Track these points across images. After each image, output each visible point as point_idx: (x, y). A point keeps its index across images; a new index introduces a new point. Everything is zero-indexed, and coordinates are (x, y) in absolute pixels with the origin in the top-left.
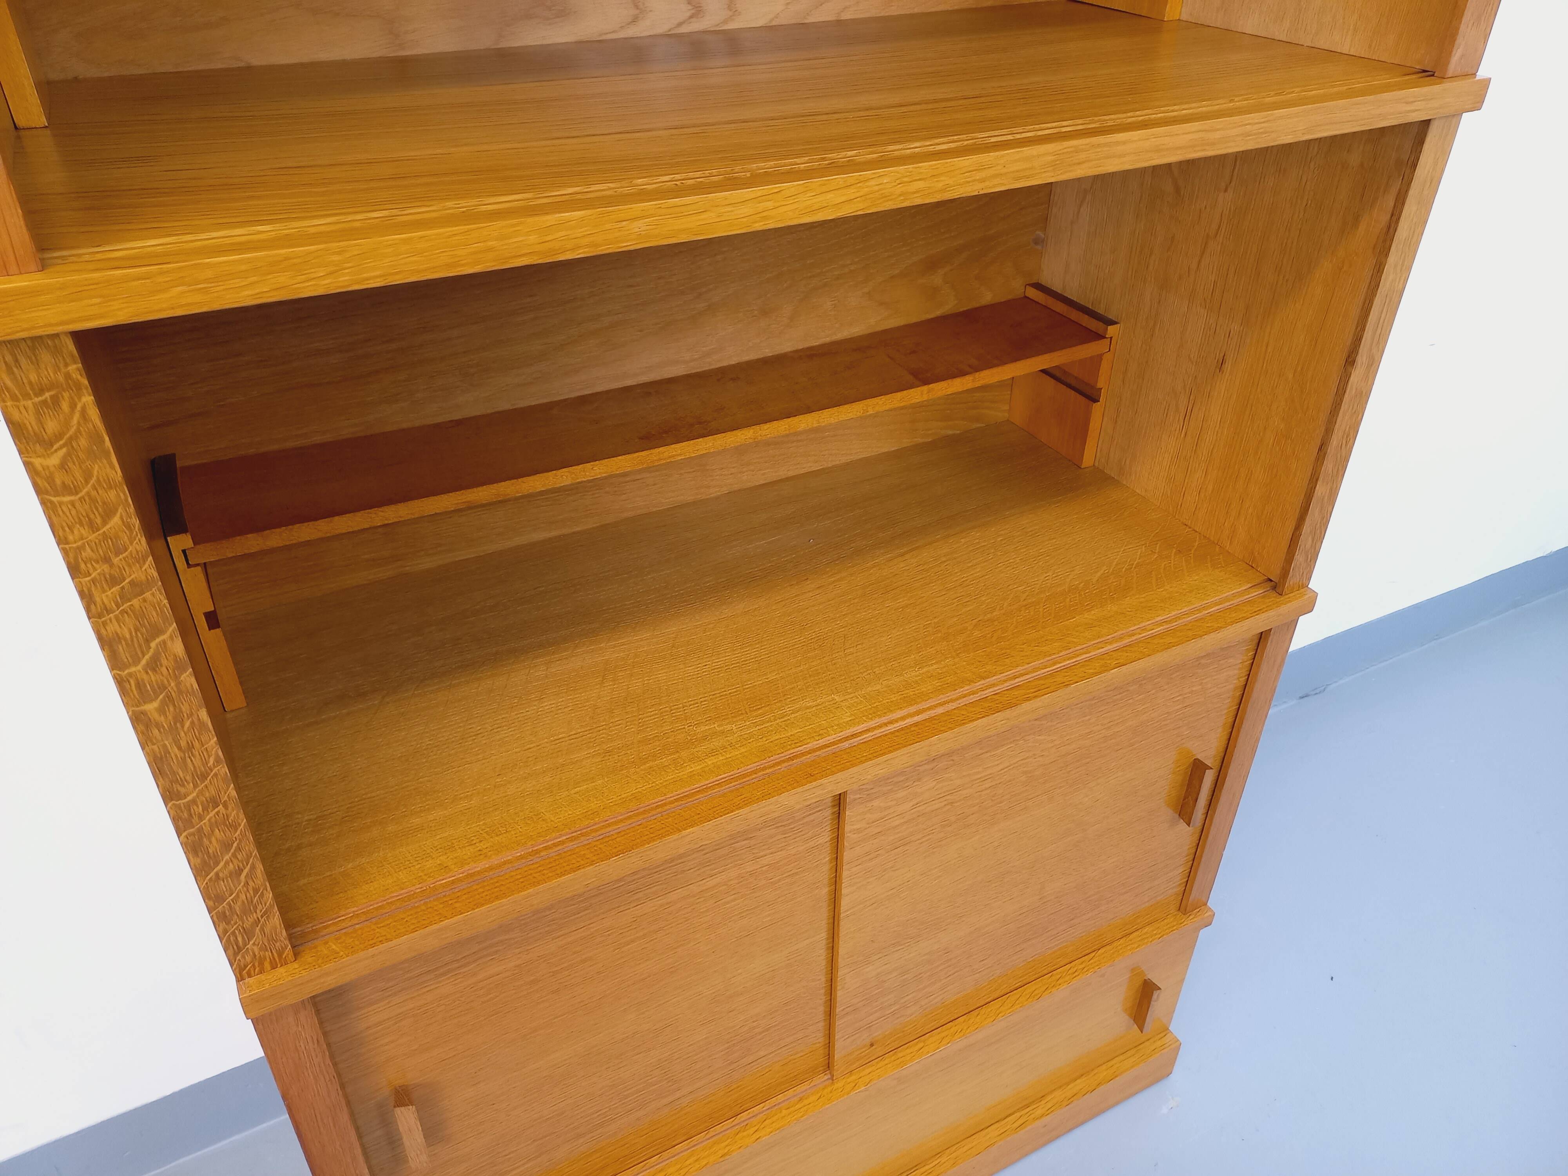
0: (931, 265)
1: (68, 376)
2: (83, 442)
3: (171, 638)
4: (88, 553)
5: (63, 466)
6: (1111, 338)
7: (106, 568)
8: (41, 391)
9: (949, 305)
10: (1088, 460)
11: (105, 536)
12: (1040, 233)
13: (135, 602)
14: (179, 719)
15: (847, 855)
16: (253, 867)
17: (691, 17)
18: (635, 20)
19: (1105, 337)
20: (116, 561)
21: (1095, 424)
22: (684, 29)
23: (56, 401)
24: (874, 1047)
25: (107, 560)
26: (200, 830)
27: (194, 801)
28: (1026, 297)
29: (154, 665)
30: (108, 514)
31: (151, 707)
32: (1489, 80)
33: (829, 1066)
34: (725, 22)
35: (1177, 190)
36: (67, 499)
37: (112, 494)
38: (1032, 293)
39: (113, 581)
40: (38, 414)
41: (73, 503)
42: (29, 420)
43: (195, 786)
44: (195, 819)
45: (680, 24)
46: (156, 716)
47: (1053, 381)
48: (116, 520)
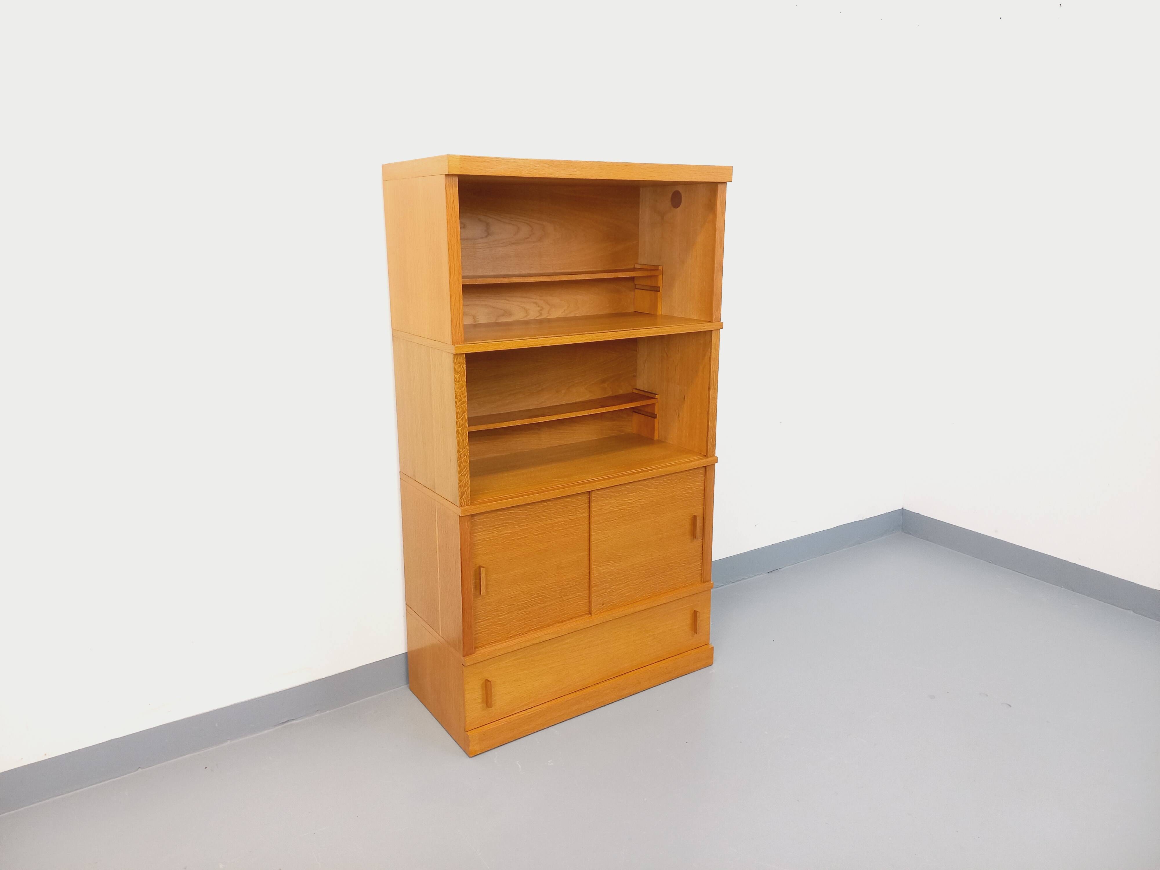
0: (603, 381)
1: (463, 361)
2: (462, 373)
3: (466, 414)
4: (458, 394)
5: (459, 377)
6: (657, 399)
7: (460, 398)
8: (459, 364)
9: (610, 394)
10: (656, 438)
11: (461, 391)
12: (635, 374)
13: (463, 405)
14: (463, 433)
15: (592, 520)
16: (468, 474)
17: (540, 315)
18: (526, 316)
19: (655, 398)
20: (462, 396)
21: (656, 425)
22: (538, 318)
23: (461, 365)
24: (604, 606)
25: (461, 396)
26: (461, 461)
27: (462, 454)
28: (633, 393)
29: (462, 420)
30: (462, 388)
31: (460, 429)
32: (723, 323)
33: (590, 613)
34: (547, 316)
35: (667, 356)
36: (458, 383)
37: (464, 383)
38: (635, 391)
39: (461, 400)
40: (458, 367)
41: (458, 384)
42: (457, 368)
43: (463, 450)
44: (461, 458)
45: (537, 317)
46: (460, 432)
47: (644, 416)
48: (463, 388)
